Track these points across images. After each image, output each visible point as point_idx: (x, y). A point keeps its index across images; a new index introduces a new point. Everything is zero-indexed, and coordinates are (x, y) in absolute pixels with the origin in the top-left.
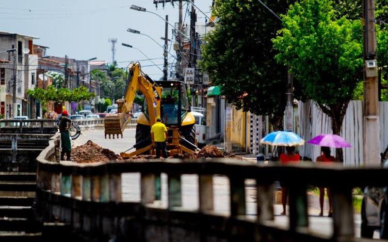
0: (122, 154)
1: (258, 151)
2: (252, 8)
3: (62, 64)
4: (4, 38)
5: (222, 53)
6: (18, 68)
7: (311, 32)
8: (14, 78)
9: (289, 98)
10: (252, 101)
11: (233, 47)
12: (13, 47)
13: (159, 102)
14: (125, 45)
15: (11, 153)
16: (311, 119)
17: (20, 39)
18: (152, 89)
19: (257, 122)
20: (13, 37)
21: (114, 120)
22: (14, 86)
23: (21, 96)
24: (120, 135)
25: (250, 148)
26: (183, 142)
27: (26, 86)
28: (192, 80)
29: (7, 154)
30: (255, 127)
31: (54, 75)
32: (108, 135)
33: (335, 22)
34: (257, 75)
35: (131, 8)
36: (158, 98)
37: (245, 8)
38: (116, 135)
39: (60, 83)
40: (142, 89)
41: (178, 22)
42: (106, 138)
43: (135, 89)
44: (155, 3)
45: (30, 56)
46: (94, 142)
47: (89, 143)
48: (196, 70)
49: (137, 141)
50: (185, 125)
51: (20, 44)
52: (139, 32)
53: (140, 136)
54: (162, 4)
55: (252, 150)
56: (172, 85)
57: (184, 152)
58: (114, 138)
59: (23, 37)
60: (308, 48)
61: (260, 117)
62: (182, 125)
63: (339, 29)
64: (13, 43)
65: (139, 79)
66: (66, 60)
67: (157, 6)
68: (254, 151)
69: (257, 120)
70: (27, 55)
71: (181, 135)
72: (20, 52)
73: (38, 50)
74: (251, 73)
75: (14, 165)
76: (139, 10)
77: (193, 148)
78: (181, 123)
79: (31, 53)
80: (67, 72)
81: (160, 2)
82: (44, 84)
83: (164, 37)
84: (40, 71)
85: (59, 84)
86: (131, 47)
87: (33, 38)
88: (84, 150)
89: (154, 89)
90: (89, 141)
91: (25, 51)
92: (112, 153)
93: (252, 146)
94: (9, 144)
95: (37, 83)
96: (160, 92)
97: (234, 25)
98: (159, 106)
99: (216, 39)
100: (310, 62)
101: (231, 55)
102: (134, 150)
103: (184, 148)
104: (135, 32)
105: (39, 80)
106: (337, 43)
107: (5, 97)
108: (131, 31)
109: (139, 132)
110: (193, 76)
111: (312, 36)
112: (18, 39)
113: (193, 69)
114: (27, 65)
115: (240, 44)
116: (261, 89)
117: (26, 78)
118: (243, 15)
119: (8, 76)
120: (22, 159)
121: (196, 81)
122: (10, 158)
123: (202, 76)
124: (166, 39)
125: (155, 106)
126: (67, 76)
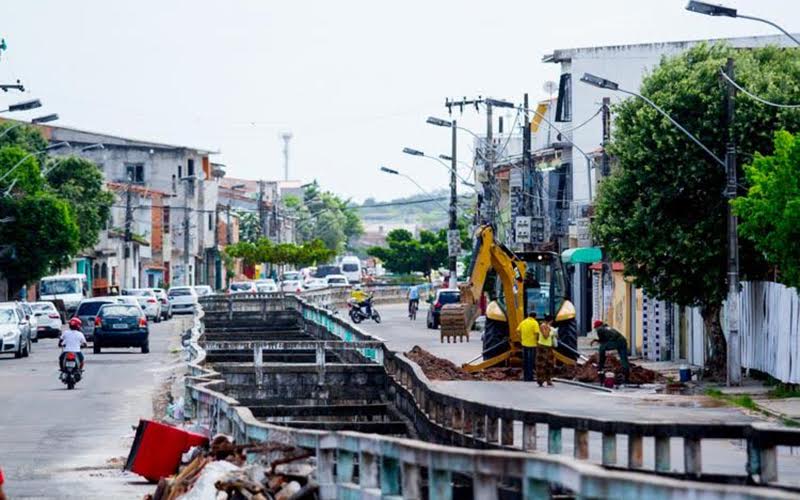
0: (465, 366)
1: (659, 356)
4: (165, 155)
6: (193, 204)
8: (187, 223)
9: (733, 280)
10: (673, 284)
12: (180, 168)
13: (521, 285)
14: (387, 170)
15: (317, 370)
17: (191, 156)
18: (510, 265)
19: (657, 310)
20: (178, 151)
21: (456, 315)
22: (187, 236)
23: (194, 250)
24: (464, 338)
25: (643, 351)
27: (200, 234)
28: (526, 237)
29: (313, 372)
30: (651, 317)
31: (242, 214)
32: (445, 338)
35: (429, 122)
36: (520, 279)
38: (458, 338)
39: (252, 227)
40: (496, 268)
41: (486, 136)
42: (442, 342)
43: (486, 265)
44: (449, 105)
45: (206, 183)
46: (424, 348)
47: (416, 350)
48: (534, 219)
50: (561, 319)
51: (191, 163)
52: (422, 154)
53: (491, 338)
54: (459, 107)
55: (646, 354)
56: (540, 258)
57: (559, 363)
58: (455, 342)
59: (194, 152)
61: (662, 304)
62: (557, 319)
64: (179, 162)
65: (492, 250)
67: (450, 112)
68: (650, 355)
69: (657, 306)
70: (201, 182)
73: (218, 173)
74: (674, 242)
76: (441, 125)
77: (576, 357)
78: (555, 317)
79: (207, 179)
81: (456, 104)
82: (228, 229)
83: (450, 155)
84: (219, 208)
85: (251, 230)
86: (396, 173)
87: (209, 153)
89: (514, 266)
90: (416, 347)
91: (198, 174)
93: (646, 346)
95: (217, 228)
96: (522, 269)
98: (522, 292)
99: (615, 190)
102: (481, 361)
103: (561, 356)
104: (416, 153)
105: (220, 224)
107: (170, 253)
108: (408, 151)
109: (490, 332)
110: (528, 230)
112: (188, 156)
113: (528, 219)
114: (201, 202)
115: (656, 197)
116: (688, 265)
117: (201, 220)
118: (661, 152)
119: (175, 219)
120: (334, 380)
121: (533, 238)
122: (315, 377)
123: (542, 229)
124: (453, 159)
125: (515, 291)
126: (261, 213)
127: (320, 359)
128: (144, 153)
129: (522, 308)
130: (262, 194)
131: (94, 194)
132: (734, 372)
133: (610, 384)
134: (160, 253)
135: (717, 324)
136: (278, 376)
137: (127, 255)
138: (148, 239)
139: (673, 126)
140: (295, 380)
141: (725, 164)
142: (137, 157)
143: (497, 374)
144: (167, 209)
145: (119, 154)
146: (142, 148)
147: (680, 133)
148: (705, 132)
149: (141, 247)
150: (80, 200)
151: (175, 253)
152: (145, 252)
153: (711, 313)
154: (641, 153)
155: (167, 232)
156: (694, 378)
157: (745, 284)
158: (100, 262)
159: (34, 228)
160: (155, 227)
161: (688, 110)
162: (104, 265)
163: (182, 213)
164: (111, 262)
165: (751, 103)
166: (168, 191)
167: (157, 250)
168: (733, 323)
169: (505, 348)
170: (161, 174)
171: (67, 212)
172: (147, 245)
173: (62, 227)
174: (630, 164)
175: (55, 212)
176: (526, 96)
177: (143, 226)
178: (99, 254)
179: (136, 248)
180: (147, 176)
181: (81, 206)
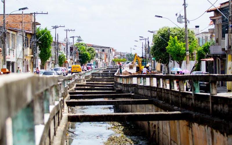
0: (133, 73)
3: (120, 54)
4: (107, 48)
5: (155, 51)
6: (110, 54)
8: (109, 57)
9: (170, 60)
10: (162, 61)
11: (157, 49)
12: (109, 50)
14: (134, 49)
16: (175, 65)
20: (109, 48)
21: (131, 66)
22: (109, 59)
23: (111, 61)
27: (112, 59)
29: (108, 74)
31: (118, 56)
32: (130, 69)
33: (179, 43)
34: (163, 56)
35: (135, 41)
38: (132, 69)
40: (137, 59)
41: (145, 44)
45: (113, 52)
46: (127, 71)
47: (126, 71)
51: (111, 49)
52: (137, 46)
56: (144, 58)
60: (173, 49)
63: (180, 45)
65: (137, 56)
66: (121, 53)
72: (111, 51)
73: (115, 51)
75: (109, 76)
77: (149, 72)
78: (146, 66)
80: (121, 55)
82: (116, 58)
83: (142, 47)
84: (115, 55)
85: (119, 58)
87: (113, 48)
88: (124, 72)
89: (140, 59)
91: (112, 51)
92: (131, 73)
94: (108, 71)
96: (142, 59)
97: (157, 44)
99: (153, 47)
100: (174, 52)
101: (157, 51)
106: (180, 48)
108: (135, 46)
110: (149, 56)
111: (174, 47)
112: (110, 48)
113: (148, 54)
114: (112, 54)
115: (159, 48)
117: (112, 56)
118: (159, 42)
119: (108, 56)
120: (111, 75)
121: (149, 57)
125: (140, 62)
126: (121, 56)
127: (110, 72)
129: (141, 65)
134: (106, 61)
135: (168, 67)
136: (103, 74)
137: (101, 61)
138: (104, 59)
139: (161, 38)
140: (106, 75)
144: (107, 55)
145: (101, 48)
146: (104, 47)
147: (162, 39)
148: (166, 39)
151: (108, 61)
152: (104, 61)
153: (167, 65)
154: (156, 42)
155: (107, 58)
157: (172, 61)
159: (84, 56)
160: (105, 57)
161: (163, 36)
162: (98, 62)
164: (99, 62)
165: (172, 34)
166: (107, 53)
167: (105, 61)
168: (170, 66)
169: (139, 71)
170: (106, 51)
173: (88, 56)
174: (155, 44)
175: (87, 54)
177: (103, 57)
178: (97, 61)
179: (102, 60)
180: (105, 51)
181: (92, 54)
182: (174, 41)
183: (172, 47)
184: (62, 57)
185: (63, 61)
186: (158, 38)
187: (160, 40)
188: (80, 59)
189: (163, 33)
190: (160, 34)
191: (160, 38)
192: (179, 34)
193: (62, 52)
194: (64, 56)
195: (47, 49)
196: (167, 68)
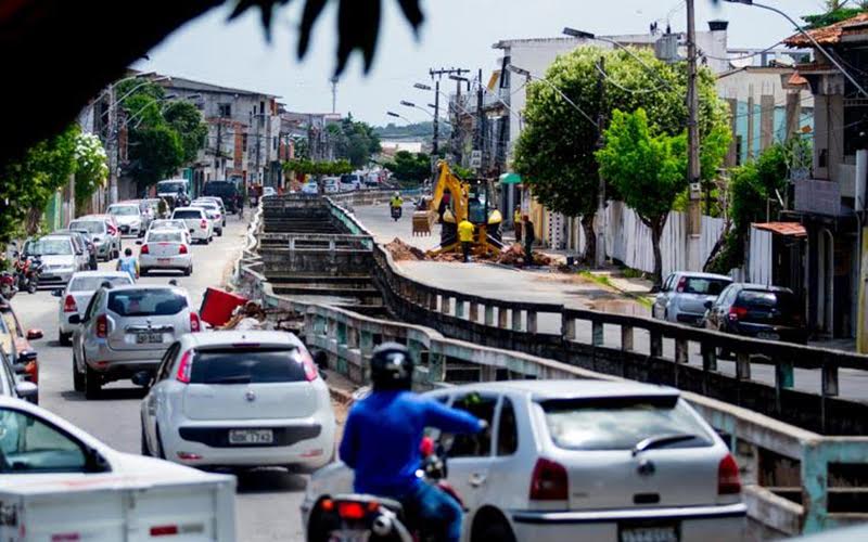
0: (429, 252)
1: (558, 246)
2: (565, 111)
4: (245, 98)
5: (535, 155)
6: (263, 132)
7: (632, 150)
8: (258, 144)
9: (601, 200)
11: (545, 148)
12: (255, 108)
13: (466, 200)
14: (392, 114)
15: (329, 253)
16: (622, 221)
17: (263, 100)
18: (459, 187)
20: (254, 96)
21: (423, 218)
22: (257, 153)
23: (263, 162)
24: (428, 233)
25: (549, 242)
26: (489, 241)
27: (268, 154)
28: (478, 164)
29: (325, 254)
30: (555, 221)
31: (296, 138)
32: (416, 233)
33: (655, 140)
34: (570, 179)
35: (416, 86)
36: (465, 196)
37: (558, 111)
38: (424, 233)
39: (303, 147)
40: (451, 188)
42: (413, 236)
43: (443, 186)
44: (432, 73)
45: (272, 118)
47: (397, 241)
48: (483, 152)
49: (443, 239)
50: (491, 223)
51: (262, 105)
52: (413, 105)
53: (446, 235)
55: (551, 245)
56: (479, 182)
57: (490, 251)
58: (421, 236)
59: (265, 96)
60: (630, 164)
62: (489, 223)
63: (660, 146)
64: (255, 103)
65: (447, 177)
68: (553, 246)
70: (269, 117)
71: (488, 233)
72: (262, 114)
73: (278, 109)
74: (563, 175)
76: (423, 88)
77: (500, 247)
78: (487, 221)
79: (273, 115)
81: (437, 72)
82: (287, 149)
83: (434, 104)
84: (281, 134)
85: (303, 150)
86: (397, 115)
87: (275, 97)
88: (391, 248)
89: (462, 187)
90: (396, 239)
91: (268, 112)
92: (419, 251)
95: (279, 148)
96: (467, 189)
97: (547, 127)
98: (466, 204)
99: (528, 141)
100: (632, 176)
101: (544, 156)
102: (440, 248)
103: (491, 246)
104: (409, 104)
105: (281, 145)
106: (658, 159)
107: (247, 165)
108: (405, 104)
109: (445, 230)
110: (479, 159)
111: (634, 153)
112: (261, 99)
113: (480, 152)
114: (269, 130)
115: (553, 146)
116: (573, 191)
117: (268, 143)
118: (556, 117)
119: (251, 143)
120: (341, 260)
121: (483, 165)
122: (328, 258)
123: (489, 159)
124: (436, 107)
125: (462, 203)
126: (310, 138)
127: (332, 246)
128: (232, 98)
130: (311, 125)
131: (195, 127)
132: (600, 259)
133: (520, 266)
134: (240, 164)
135: (591, 228)
136: (305, 257)
137: (217, 166)
138: (232, 155)
139: (564, 100)
140: (315, 260)
141: (598, 125)
142: (226, 100)
143: (449, 258)
144: (245, 135)
145: (214, 97)
146: (230, 93)
147: (568, 104)
148: (584, 105)
149: (228, 161)
150: (185, 131)
151: (250, 165)
152: (230, 164)
153: (588, 223)
154: (542, 118)
155: (245, 150)
156: (576, 263)
157: (610, 202)
158: (199, 170)
159: (155, 149)
160: (237, 147)
161: (572, 89)
162: (202, 173)
163: (255, 138)
164: (207, 171)
165: (615, 87)
166: (247, 123)
167: (238, 163)
168: (599, 227)
170: (242, 111)
171: (176, 139)
172: (231, 159)
173: (172, 149)
174: (536, 124)
175: (168, 138)
176: (480, 71)
177: (229, 147)
178: (199, 165)
179: (224, 161)
180: (233, 112)
181: (186, 135)
182: (634, 129)
183: (622, 153)
184: (86, 163)
185: (91, 183)
186: (552, 97)
187: (561, 109)
188: (136, 162)
189: (574, 77)
190: (559, 82)
191: (558, 98)
192: (642, 86)
193: (90, 139)
194: (98, 160)
195: (60, 137)
196: (587, 235)
